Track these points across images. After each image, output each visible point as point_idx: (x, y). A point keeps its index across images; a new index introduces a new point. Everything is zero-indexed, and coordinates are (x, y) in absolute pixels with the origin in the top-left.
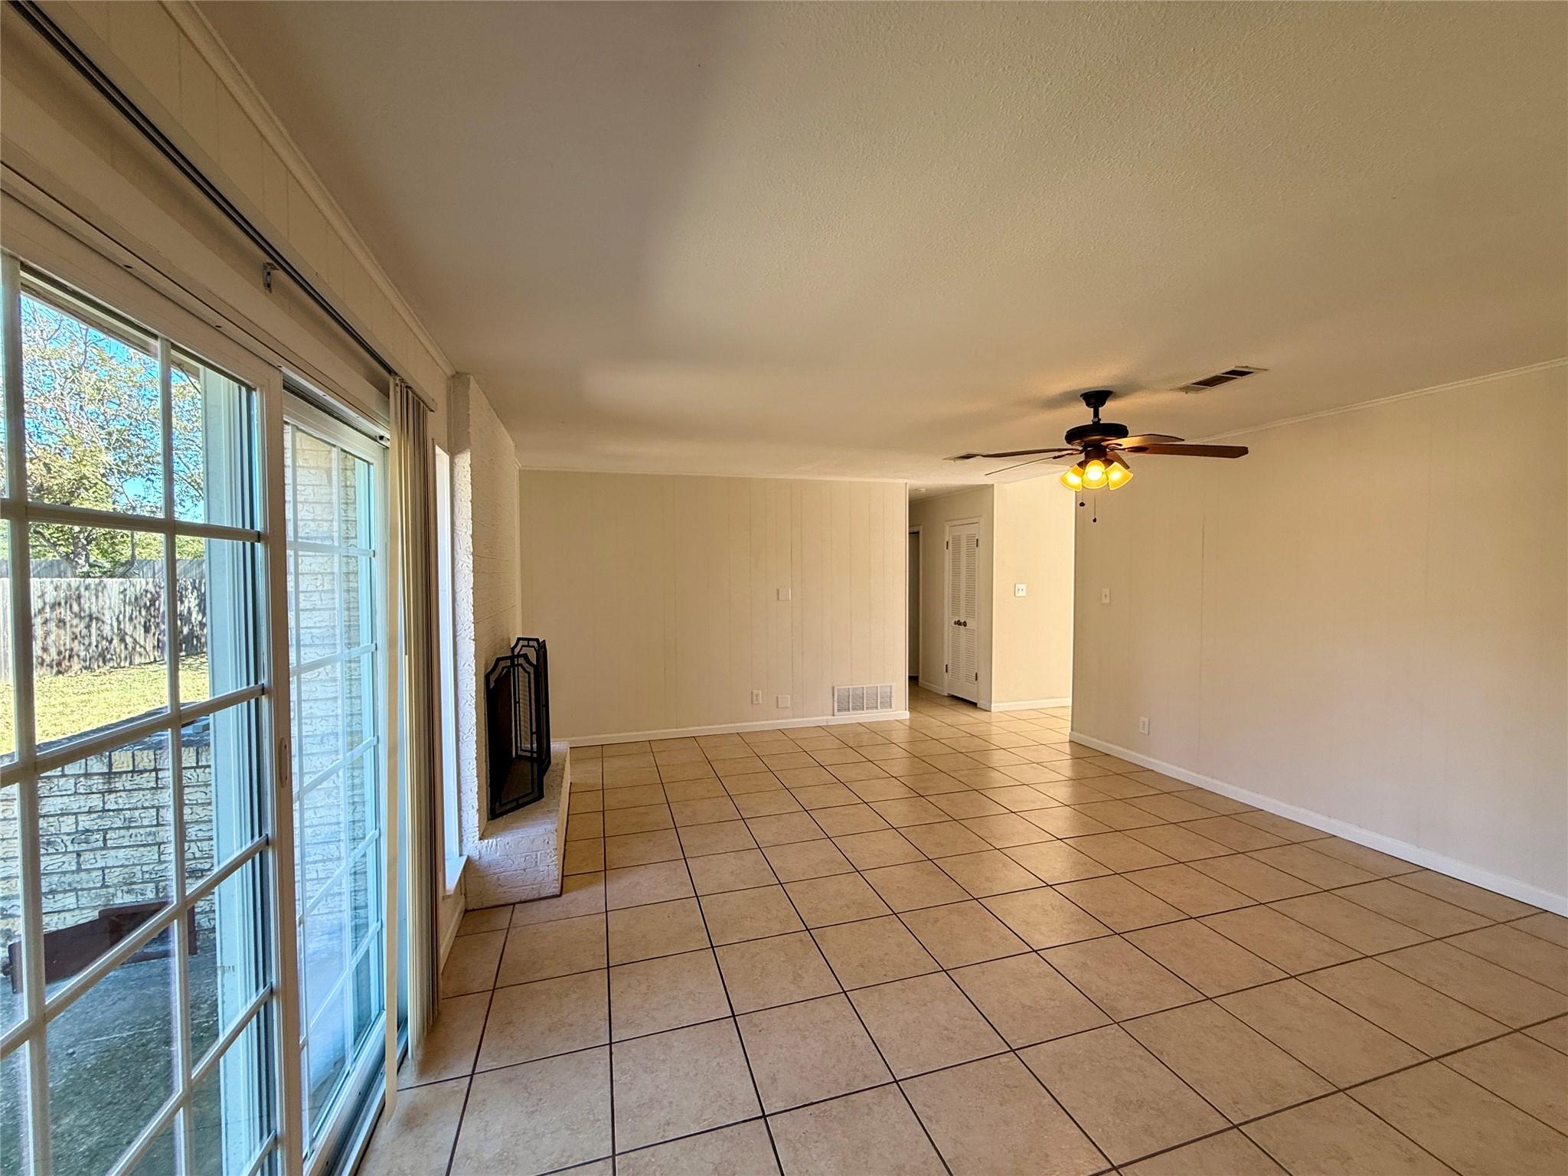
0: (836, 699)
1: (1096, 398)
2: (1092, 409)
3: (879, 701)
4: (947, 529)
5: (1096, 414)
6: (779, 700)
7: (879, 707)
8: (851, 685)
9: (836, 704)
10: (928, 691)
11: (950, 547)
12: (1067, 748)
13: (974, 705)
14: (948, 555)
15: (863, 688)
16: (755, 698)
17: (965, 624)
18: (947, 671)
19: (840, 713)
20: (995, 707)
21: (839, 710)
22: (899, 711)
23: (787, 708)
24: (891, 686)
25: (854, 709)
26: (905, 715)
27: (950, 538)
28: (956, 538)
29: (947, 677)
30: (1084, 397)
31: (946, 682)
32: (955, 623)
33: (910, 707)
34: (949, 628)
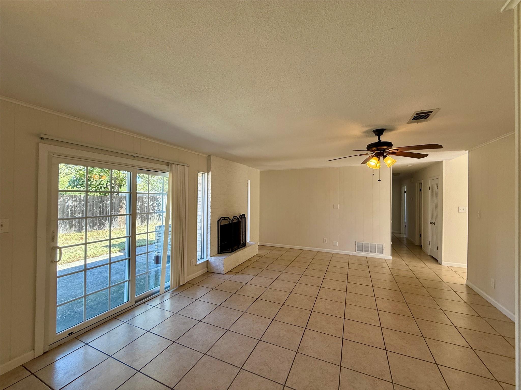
0: (357, 246)
1: (379, 132)
2: (378, 137)
3: (376, 250)
4: (430, 181)
5: (379, 138)
6: (334, 243)
7: (376, 253)
8: (364, 242)
9: (357, 248)
10: (424, 252)
11: (431, 189)
13: (437, 260)
14: (430, 192)
15: (369, 244)
16: (324, 241)
17: (434, 224)
18: (429, 244)
19: (358, 252)
20: (443, 263)
21: (358, 250)
22: (386, 255)
23: (337, 246)
24: (383, 245)
25: (364, 251)
26: (390, 258)
27: (430, 185)
28: (433, 186)
29: (430, 247)
30: (374, 131)
31: (429, 249)
32: (431, 223)
33: (393, 254)
34: (430, 225)
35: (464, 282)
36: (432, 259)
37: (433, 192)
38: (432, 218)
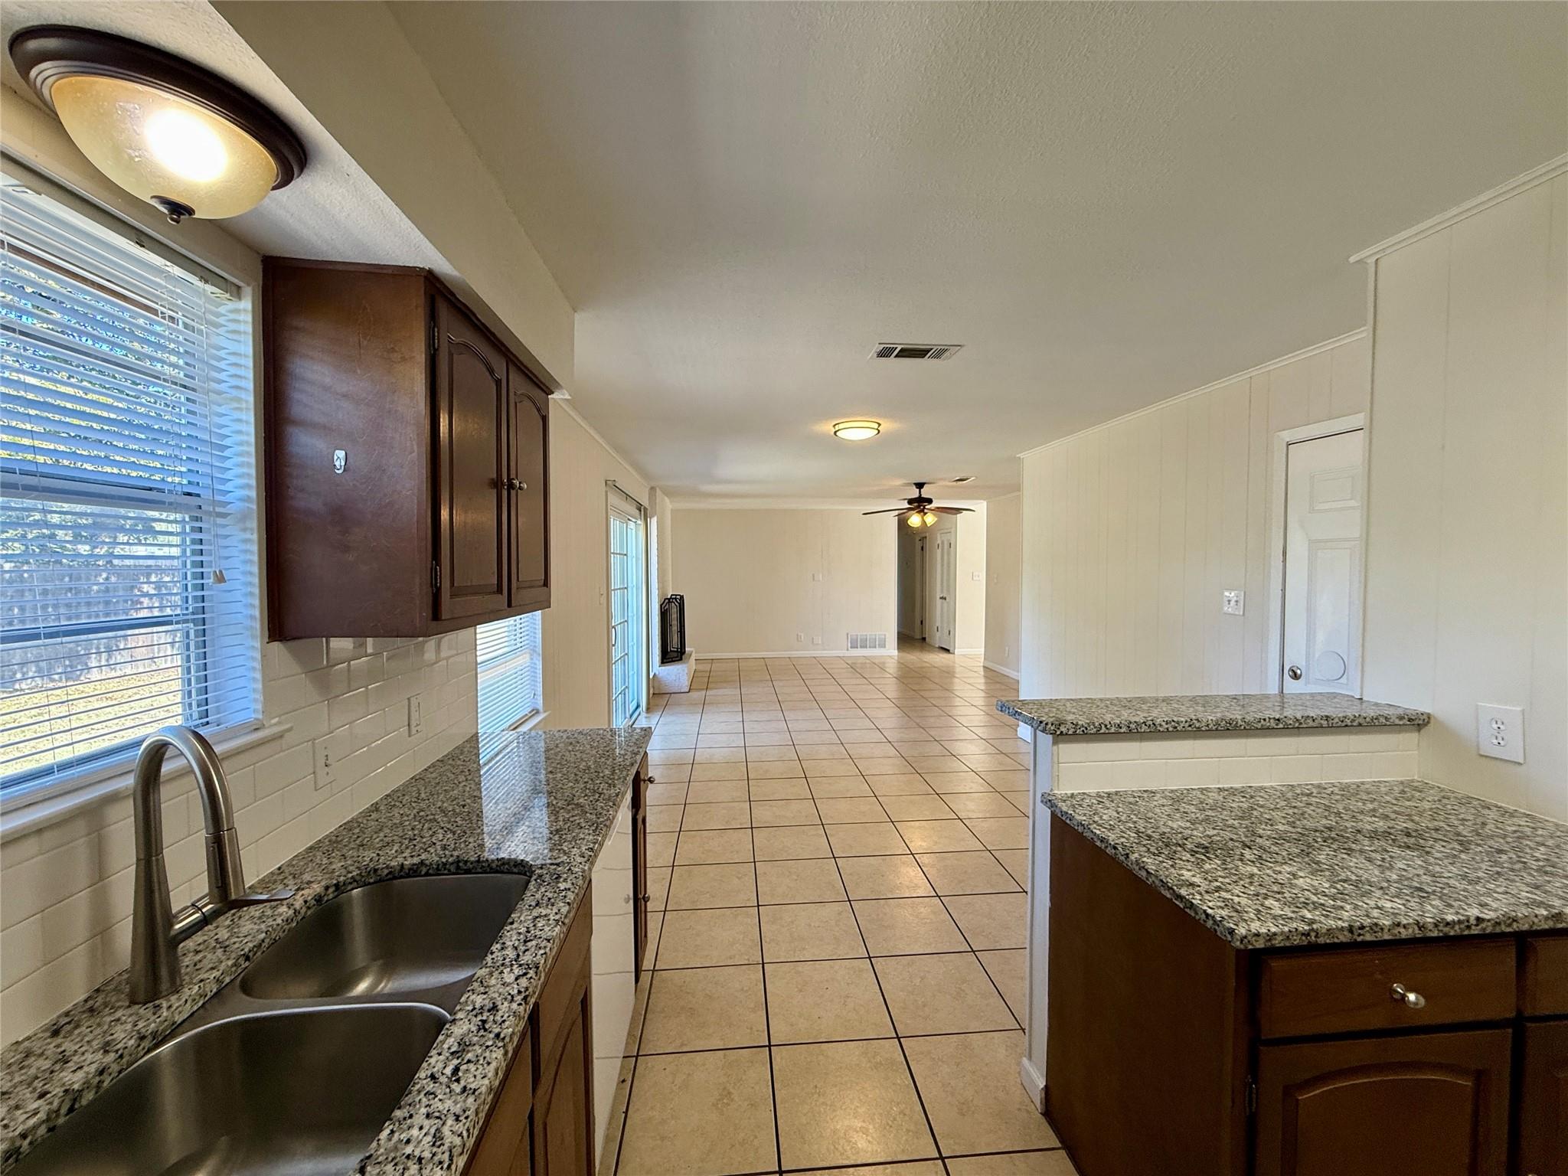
0: (850, 641)
2: (918, 490)
3: (876, 643)
4: (939, 535)
5: (920, 492)
7: (877, 647)
8: (859, 632)
9: (849, 644)
10: (930, 645)
11: (940, 547)
12: (981, 671)
13: (947, 651)
14: (939, 552)
15: (867, 635)
16: (799, 638)
17: (945, 599)
18: (936, 632)
19: (851, 649)
20: (956, 651)
21: (851, 647)
22: (891, 650)
23: (819, 645)
24: (884, 636)
25: (861, 647)
26: (895, 652)
27: (939, 542)
28: (943, 542)
29: (938, 634)
30: (915, 484)
31: (938, 639)
32: (941, 598)
33: (899, 649)
34: (939, 602)
35: (981, 662)
36: (941, 651)
37: (943, 550)
38: (942, 592)
